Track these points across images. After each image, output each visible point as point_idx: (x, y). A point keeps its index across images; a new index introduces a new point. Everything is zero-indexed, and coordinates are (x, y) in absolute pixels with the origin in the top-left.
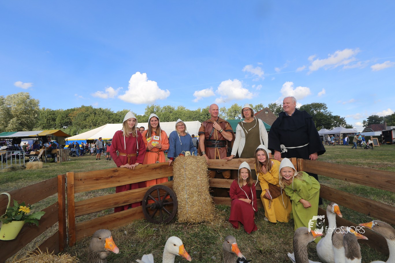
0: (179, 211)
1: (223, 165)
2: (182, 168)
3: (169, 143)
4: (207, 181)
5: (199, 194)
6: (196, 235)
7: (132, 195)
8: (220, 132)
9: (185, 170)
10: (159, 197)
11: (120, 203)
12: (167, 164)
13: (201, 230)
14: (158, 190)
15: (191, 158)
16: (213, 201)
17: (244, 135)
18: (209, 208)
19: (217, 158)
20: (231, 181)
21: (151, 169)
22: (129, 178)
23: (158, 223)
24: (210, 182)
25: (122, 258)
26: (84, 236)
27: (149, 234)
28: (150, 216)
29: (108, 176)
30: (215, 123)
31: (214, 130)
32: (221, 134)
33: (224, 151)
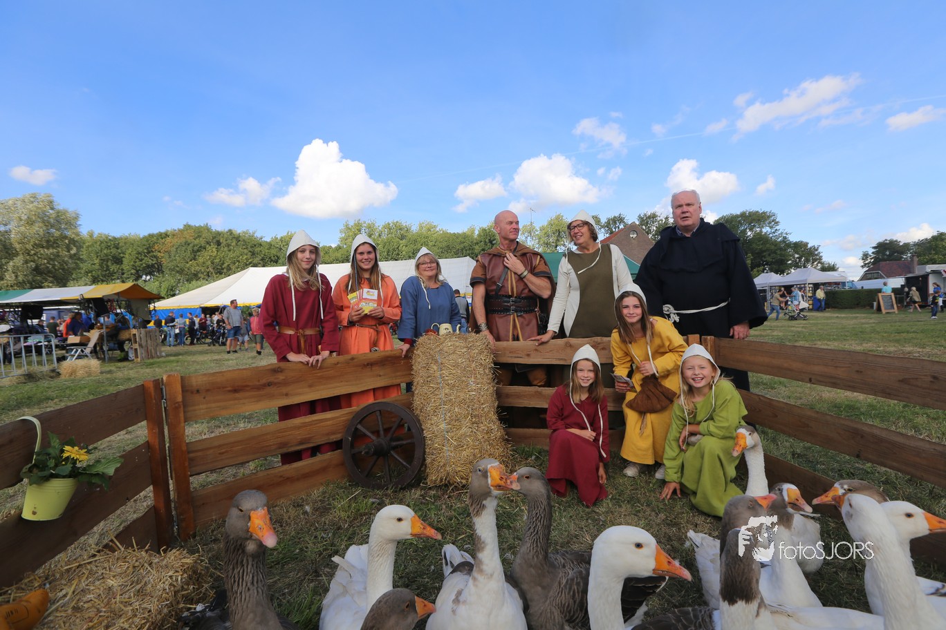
0: (428, 461)
1: (528, 355)
2: (433, 362)
3: (401, 304)
4: (491, 390)
5: (474, 420)
7: (318, 425)
8: (522, 276)
9: (441, 366)
10: (381, 429)
11: (290, 445)
12: (398, 355)
14: (378, 413)
15: (453, 339)
16: (507, 437)
17: (576, 283)
18: (498, 451)
19: (516, 338)
20: (550, 391)
21: (360, 366)
22: (310, 386)
23: (380, 487)
24: (499, 395)
25: (302, 561)
26: (214, 517)
27: (361, 511)
28: (361, 472)
29: (260, 383)
30: (510, 255)
31: (507, 273)
32: (523, 281)
33: (531, 321)
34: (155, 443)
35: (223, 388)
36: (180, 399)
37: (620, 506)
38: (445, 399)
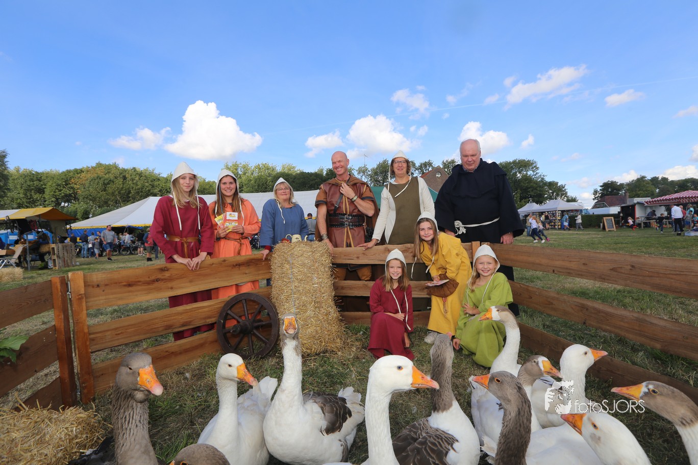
1: (358, 258)
2: (286, 263)
4: (330, 283)
5: (316, 305)
6: (311, 373)
7: (197, 311)
8: (353, 200)
9: (292, 266)
10: (246, 314)
12: (260, 258)
13: (320, 365)
14: (244, 301)
15: (302, 245)
16: (341, 318)
17: (393, 205)
18: (335, 328)
19: (349, 245)
21: (230, 267)
22: (191, 281)
24: (336, 287)
25: (180, 414)
26: (111, 385)
28: (231, 346)
29: (150, 279)
30: (344, 185)
31: (342, 197)
32: (354, 204)
33: (360, 233)
34: (61, 326)
35: (119, 283)
36: (82, 291)
37: (423, 365)
38: (295, 290)
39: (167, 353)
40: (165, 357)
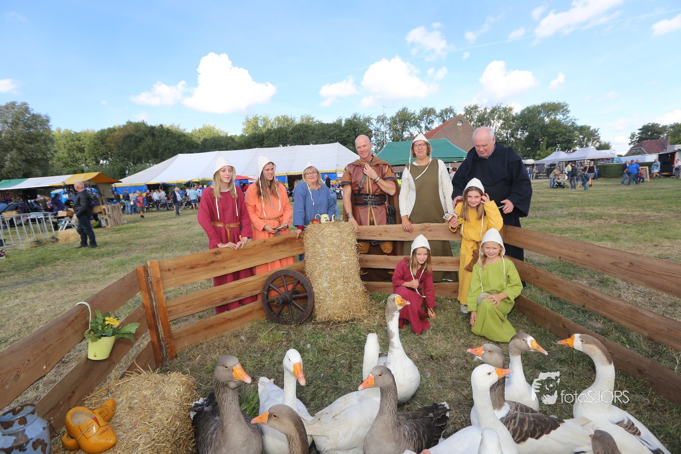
0: (317, 307)
1: (380, 235)
2: (318, 243)
4: (356, 261)
5: (345, 280)
6: (343, 339)
7: (244, 285)
8: (376, 181)
9: (323, 245)
10: (285, 285)
13: (349, 332)
14: (283, 277)
15: (331, 226)
16: (367, 289)
17: (413, 186)
18: (361, 300)
19: (372, 223)
20: (395, 258)
21: (269, 246)
22: (239, 261)
23: (286, 323)
24: (361, 261)
27: (276, 340)
28: (274, 313)
29: (207, 262)
30: (367, 166)
31: (366, 178)
32: (377, 185)
33: (382, 211)
34: (148, 303)
35: (185, 266)
36: (159, 276)
37: (437, 335)
38: (326, 267)
39: (225, 320)
40: (223, 323)
